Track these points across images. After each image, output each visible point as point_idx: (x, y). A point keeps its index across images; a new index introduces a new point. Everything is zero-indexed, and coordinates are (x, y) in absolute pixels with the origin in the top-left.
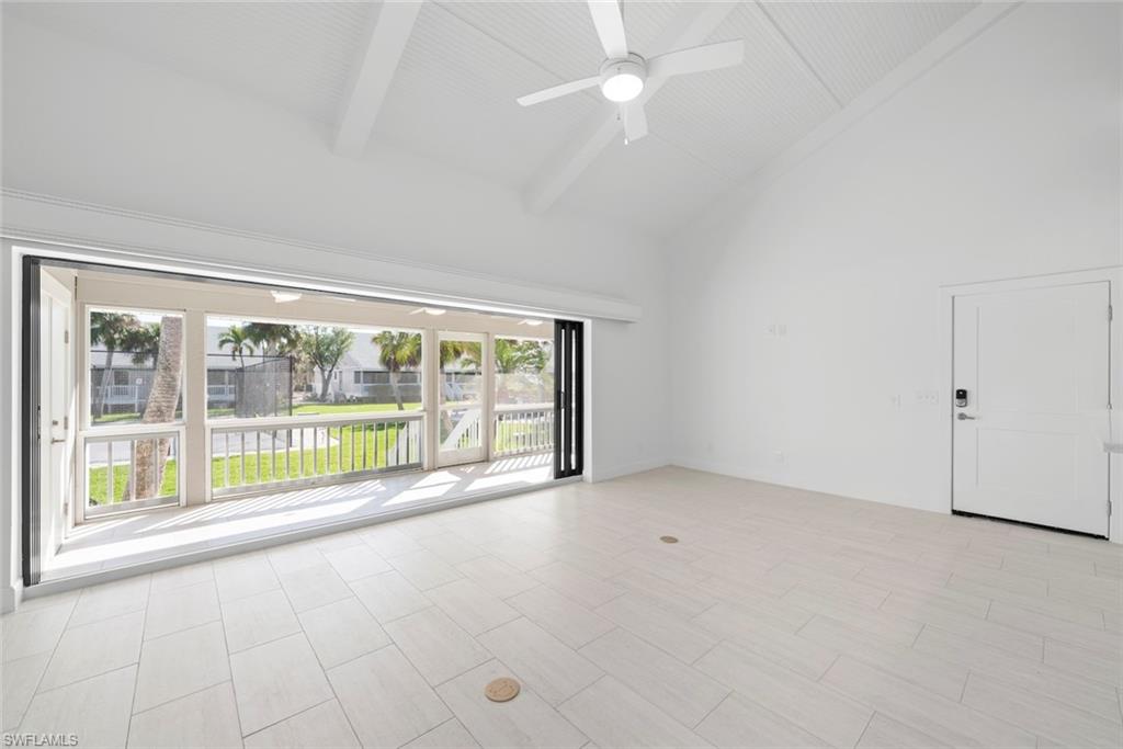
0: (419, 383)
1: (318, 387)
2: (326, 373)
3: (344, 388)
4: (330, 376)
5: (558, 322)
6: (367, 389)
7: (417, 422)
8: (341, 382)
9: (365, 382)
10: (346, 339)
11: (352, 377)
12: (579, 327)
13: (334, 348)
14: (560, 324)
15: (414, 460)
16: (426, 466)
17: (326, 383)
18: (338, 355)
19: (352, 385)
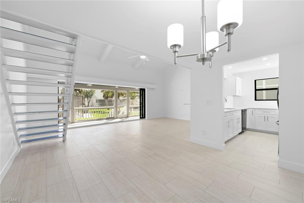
0: (113, 103)
1: (86, 104)
2: (89, 100)
3: (93, 104)
4: (90, 101)
5: (140, 89)
6: (100, 104)
7: (113, 109)
8: (92, 102)
9: (99, 102)
10: (94, 91)
11: (95, 101)
12: (144, 90)
13: (91, 93)
14: (141, 89)
15: (113, 116)
16: (115, 118)
17: (89, 103)
18: (92, 95)
19: (96, 103)
